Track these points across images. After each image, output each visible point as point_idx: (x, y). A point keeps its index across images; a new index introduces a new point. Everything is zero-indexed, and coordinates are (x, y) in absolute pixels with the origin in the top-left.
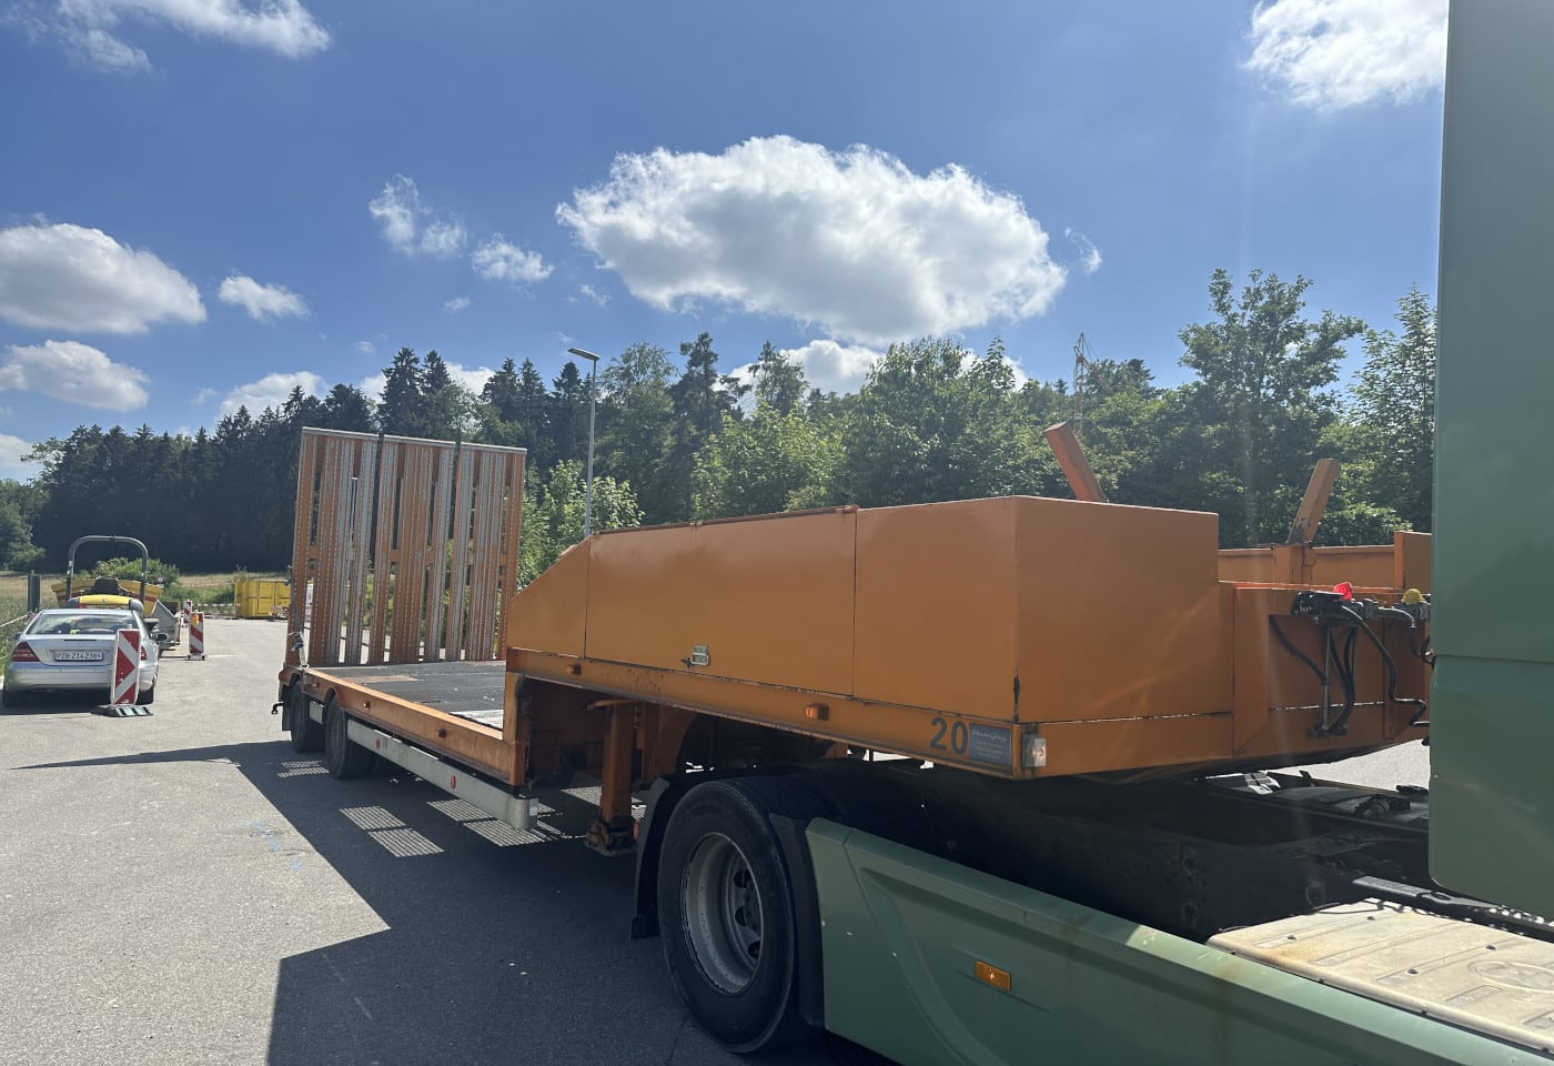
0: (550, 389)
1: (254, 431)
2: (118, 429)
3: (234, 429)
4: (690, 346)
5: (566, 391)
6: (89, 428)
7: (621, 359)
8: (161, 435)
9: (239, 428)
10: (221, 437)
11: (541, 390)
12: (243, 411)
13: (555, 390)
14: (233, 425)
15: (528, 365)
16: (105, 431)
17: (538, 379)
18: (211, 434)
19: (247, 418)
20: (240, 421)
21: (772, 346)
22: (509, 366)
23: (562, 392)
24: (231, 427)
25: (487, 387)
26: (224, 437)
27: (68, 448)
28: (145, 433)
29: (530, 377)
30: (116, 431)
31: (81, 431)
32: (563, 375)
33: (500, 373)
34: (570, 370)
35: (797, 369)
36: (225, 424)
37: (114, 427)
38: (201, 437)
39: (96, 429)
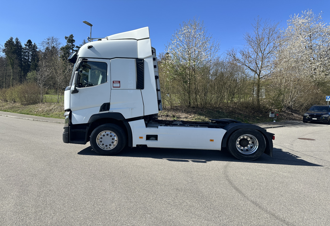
0: (24, 46)
4: (68, 38)
5: (29, 47)
7: (46, 40)
11: (21, 46)
13: (25, 46)
15: (17, 39)
17: (21, 43)
22: (12, 39)
23: (27, 47)
25: (6, 44)
29: (18, 42)
32: (27, 43)
33: (9, 40)
34: (29, 42)
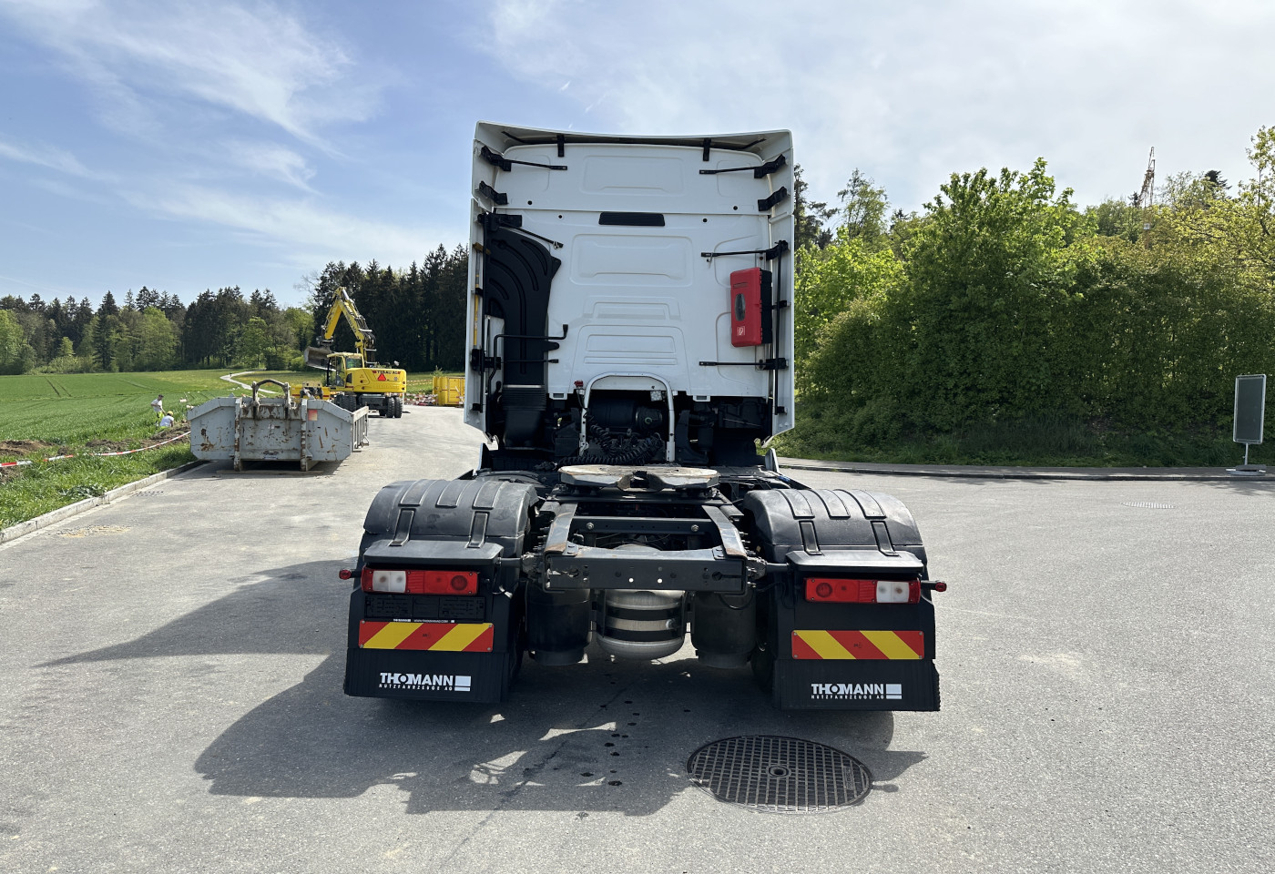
1: (449, 264)
6: (336, 263)
8: (386, 269)
12: (441, 248)
14: (436, 259)
16: (347, 266)
18: (420, 267)
19: (444, 254)
21: (860, 173)
24: (433, 261)
27: (322, 278)
28: (374, 267)
30: (354, 266)
31: (331, 266)
35: (881, 192)
37: (352, 262)
38: (414, 269)
39: (341, 264)
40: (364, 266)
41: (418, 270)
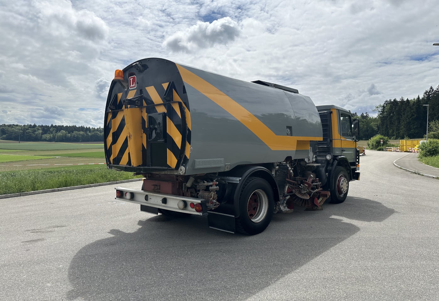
2: (395, 99)
3: (429, 94)
6: (388, 100)
9: (430, 93)
10: (425, 97)
12: (431, 88)
14: (429, 93)
16: (392, 101)
19: (433, 90)
20: (430, 91)
24: (428, 93)
26: (426, 97)
30: (395, 100)
31: (386, 101)
36: (426, 93)
37: (394, 99)
38: (419, 98)
39: (390, 100)
40: (398, 99)
41: (421, 98)
